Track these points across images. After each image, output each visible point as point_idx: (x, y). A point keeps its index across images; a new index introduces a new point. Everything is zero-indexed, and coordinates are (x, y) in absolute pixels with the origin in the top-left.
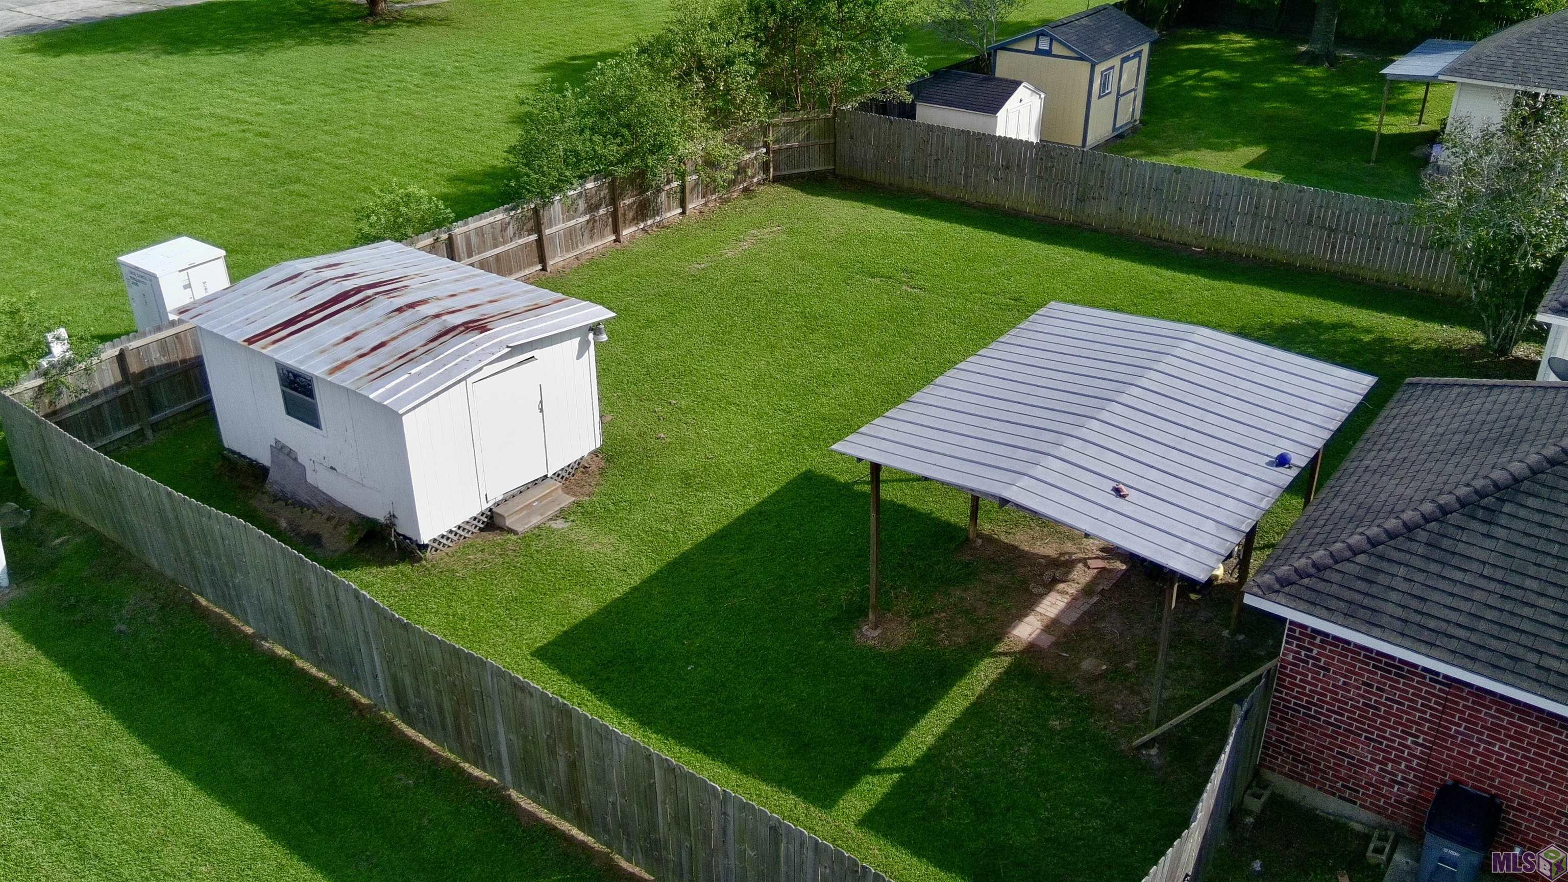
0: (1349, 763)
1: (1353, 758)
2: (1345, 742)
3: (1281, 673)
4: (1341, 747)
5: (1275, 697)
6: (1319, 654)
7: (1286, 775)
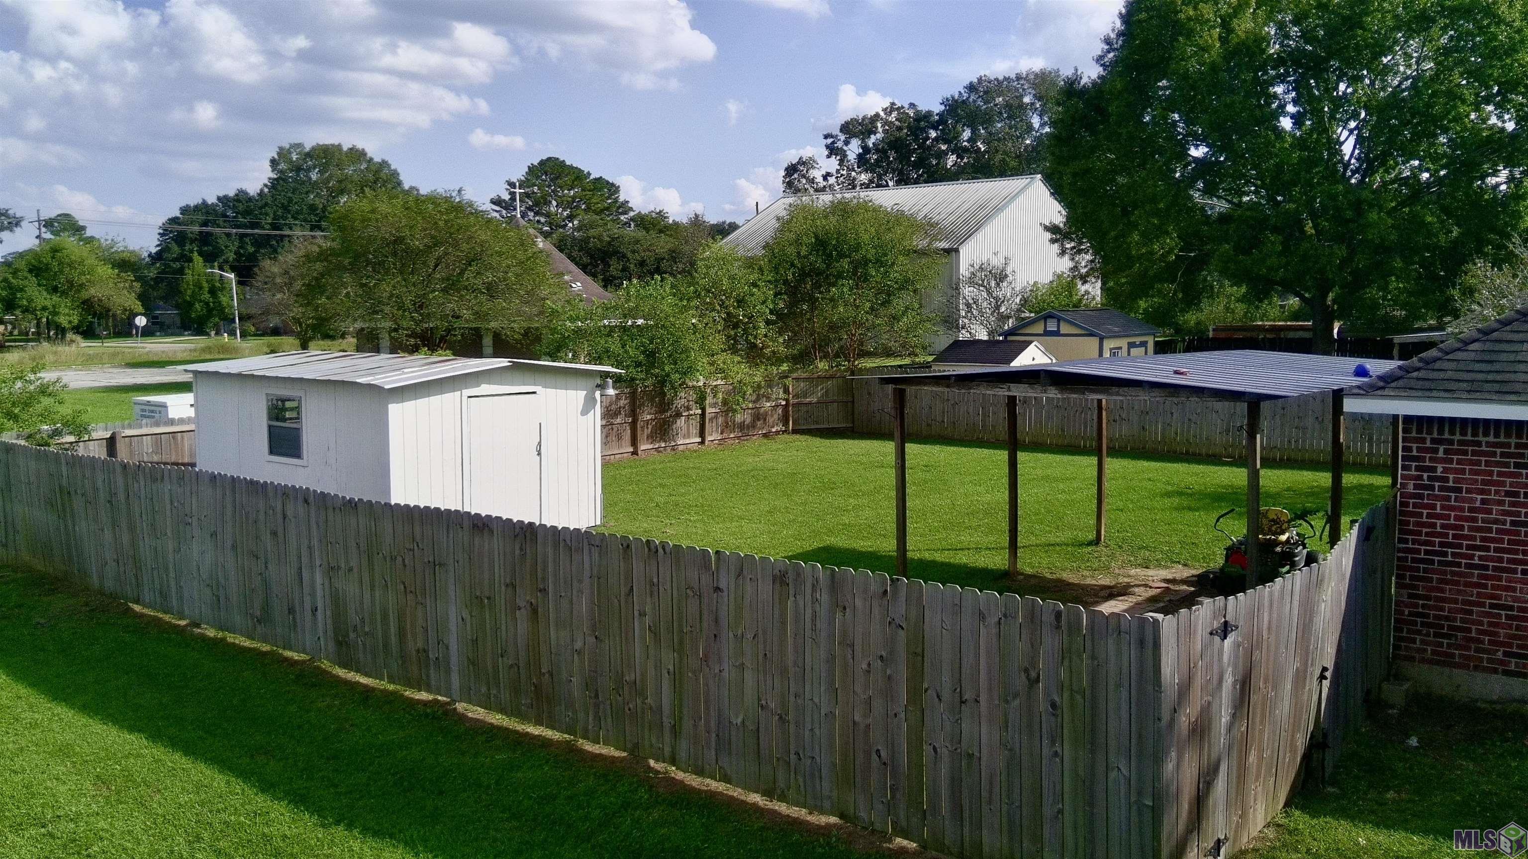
0: (1508, 617)
1: (1511, 608)
2: (1499, 588)
3: (1402, 513)
4: (1493, 597)
5: (1399, 550)
6: (1445, 470)
7: (1431, 662)
